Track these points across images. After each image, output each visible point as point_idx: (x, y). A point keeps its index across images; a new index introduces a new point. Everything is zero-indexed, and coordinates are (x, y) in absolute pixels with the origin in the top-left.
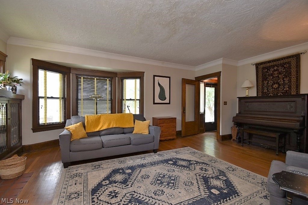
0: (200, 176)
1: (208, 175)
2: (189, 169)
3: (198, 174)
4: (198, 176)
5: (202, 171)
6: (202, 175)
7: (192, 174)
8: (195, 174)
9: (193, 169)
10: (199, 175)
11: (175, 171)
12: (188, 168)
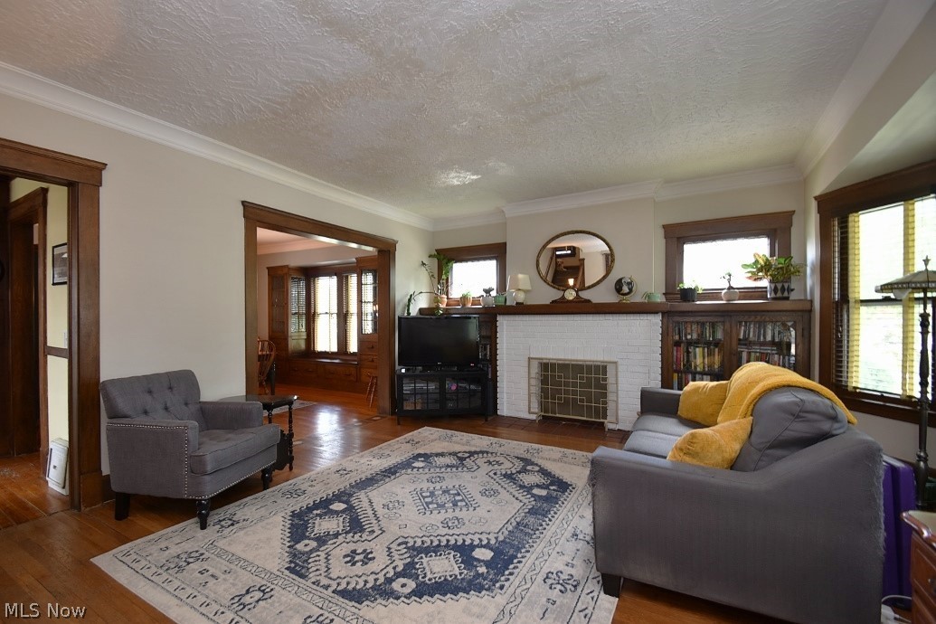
0: (370, 529)
1: (348, 540)
2: (406, 543)
3: (375, 534)
4: (376, 528)
5: (365, 551)
6: (365, 536)
7: (393, 531)
8: (384, 531)
9: (394, 546)
10: (373, 531)
11: (440, 525)
12: (409, 545)
